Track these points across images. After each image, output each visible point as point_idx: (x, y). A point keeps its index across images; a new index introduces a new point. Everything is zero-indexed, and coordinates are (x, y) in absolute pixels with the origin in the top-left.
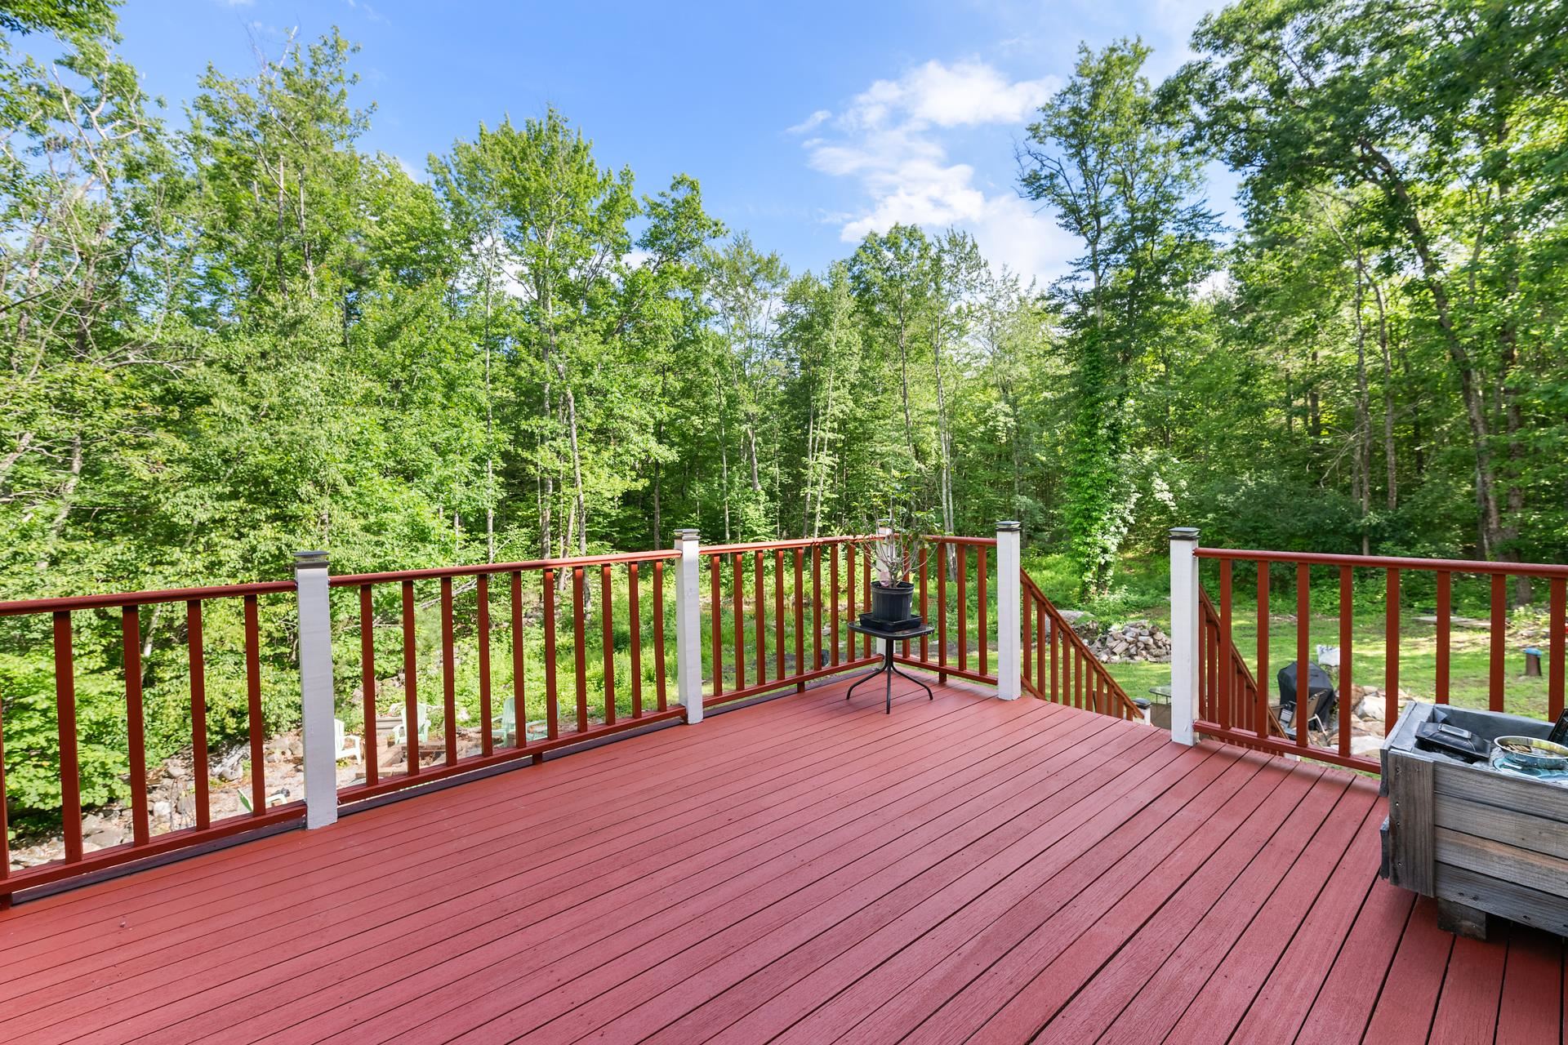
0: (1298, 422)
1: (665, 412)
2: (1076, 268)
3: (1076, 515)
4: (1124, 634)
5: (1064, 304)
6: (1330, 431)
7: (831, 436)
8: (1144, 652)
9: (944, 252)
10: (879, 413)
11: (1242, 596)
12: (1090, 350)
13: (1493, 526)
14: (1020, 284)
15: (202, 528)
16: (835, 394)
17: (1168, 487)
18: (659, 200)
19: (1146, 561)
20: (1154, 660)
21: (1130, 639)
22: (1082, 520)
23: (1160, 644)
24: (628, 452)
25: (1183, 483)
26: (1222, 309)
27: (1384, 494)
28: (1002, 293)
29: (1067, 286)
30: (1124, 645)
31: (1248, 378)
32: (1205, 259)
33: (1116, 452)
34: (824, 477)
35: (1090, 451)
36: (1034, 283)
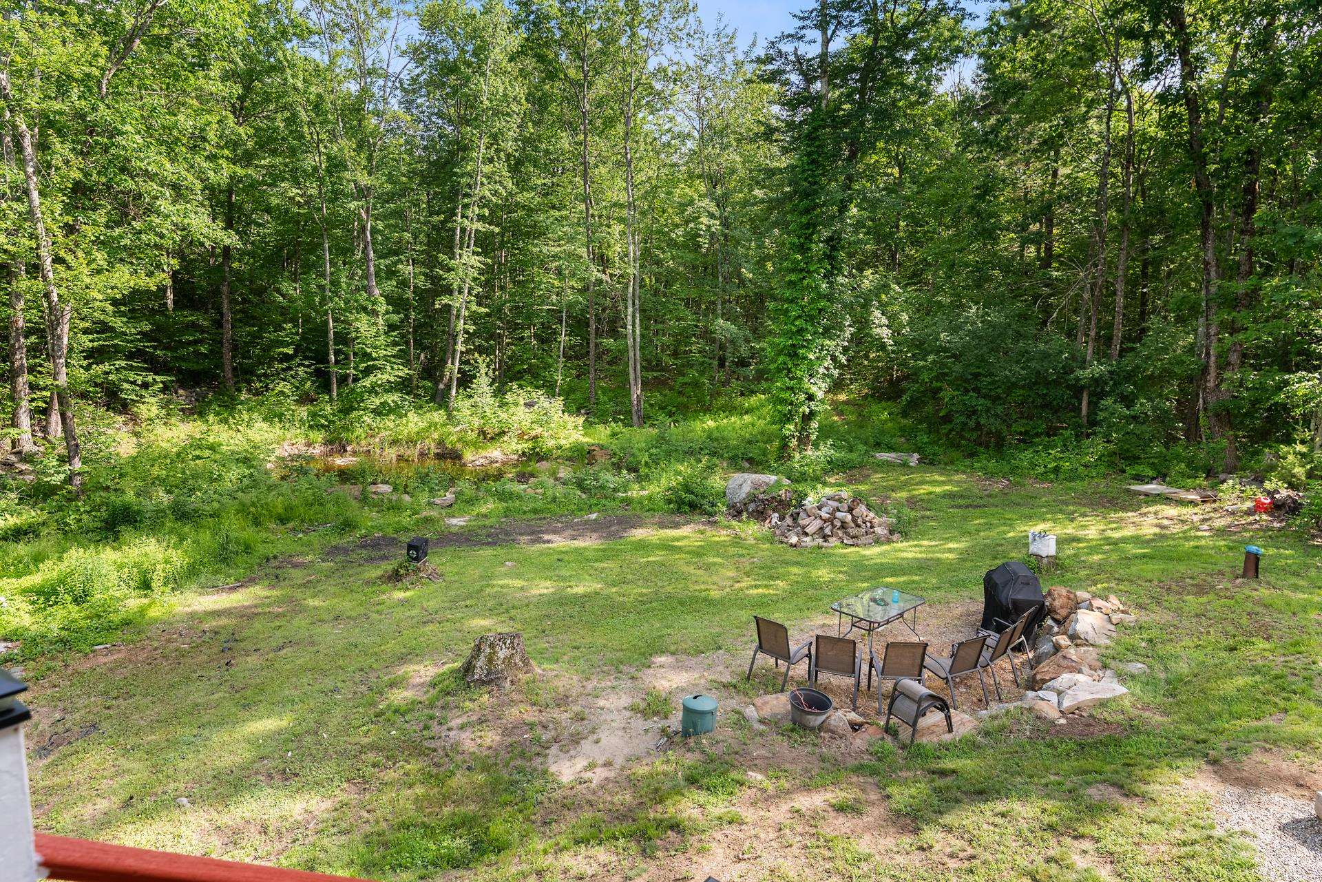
0: (1031, 251)
1: (223, 173)
2: (800, 23)
3: (780, 352)
4: (820, 508)
5: (784, 72)
6: (1061, 263)
7: (479, 226)
8: (840, 533)
11: (955, 454)
12: (811, 137)
13: (1210, 384)
14: (737, 43)
16: (487, 169)
17: (887, 322)
19: (860, 406)
20: (850, 542)
21: (825, 515)
22: (787, 359)
23: (860, 521)
24: (152, 229)
25: (905, 317)
26: (967, 107)
27: (1109, 339)
28: (715, 52)
29: (787, 47)
30: (817, 524)
31: (986, 193)
32: (953, 38)
33: (832, 274)
34: (470, 283)
35: (801, 270)
36: (754, 44)
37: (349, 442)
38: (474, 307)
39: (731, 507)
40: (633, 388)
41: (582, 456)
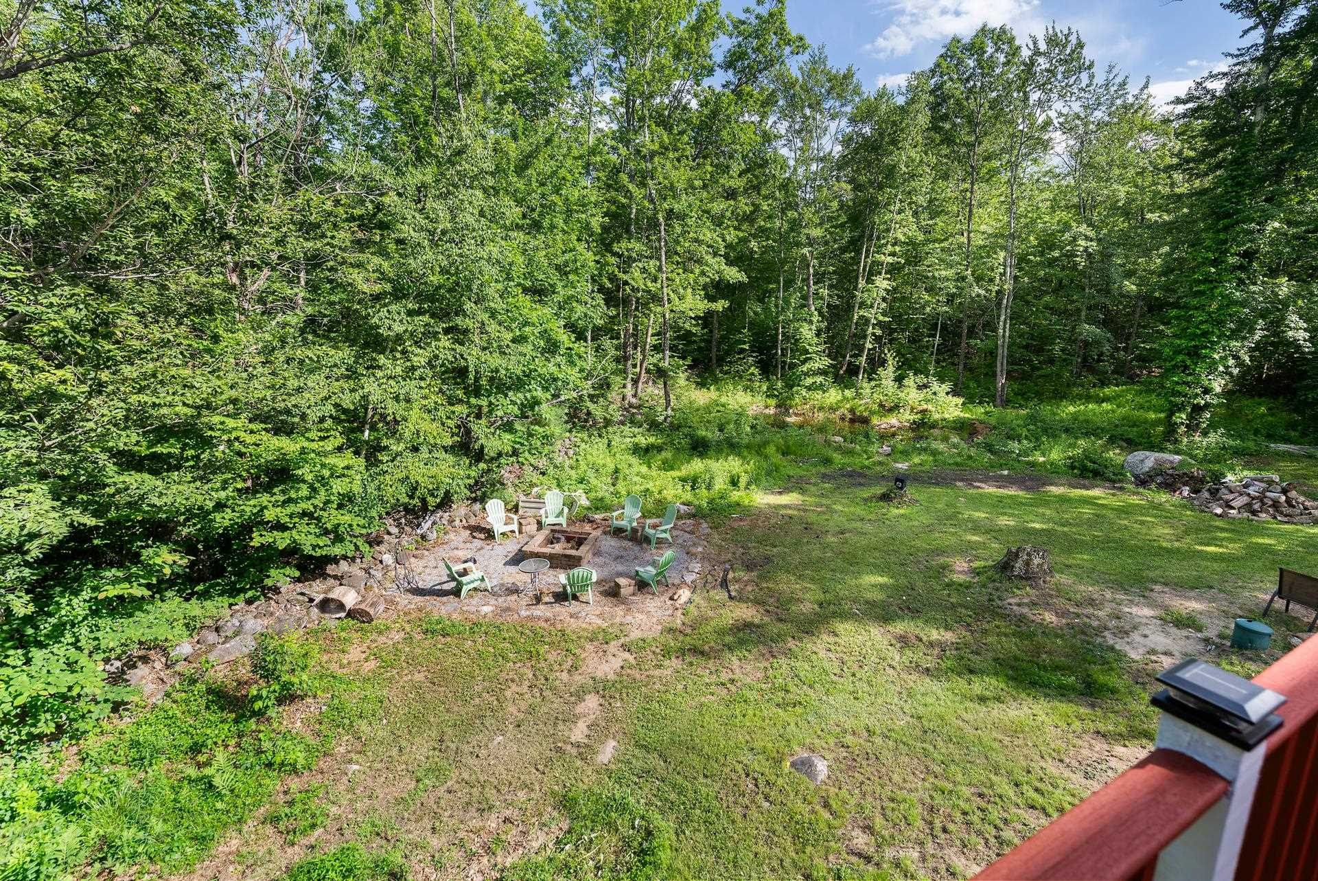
1: (734, 236)
3: (1179, 352)
4: (1244, 487)
7: (891, 259)
8: (1272, 510)
9: (1040, 54)
10: (934, 235)
15: (399, 339)
16: (899, 217)
17: (1304, 325)
18: (743, 17)
20: (1284, 519)
21: (1252, 493)
22: (1187, 357)
23: (1294, 502)
30: (1244, 500)
33: (1245, 283)
34: (879, 300)
35: (1213, 280)
37: (791, 407)
38: (881, 318)
39: (1136, 477)
40: (999, 377)
41: (966, 429)
